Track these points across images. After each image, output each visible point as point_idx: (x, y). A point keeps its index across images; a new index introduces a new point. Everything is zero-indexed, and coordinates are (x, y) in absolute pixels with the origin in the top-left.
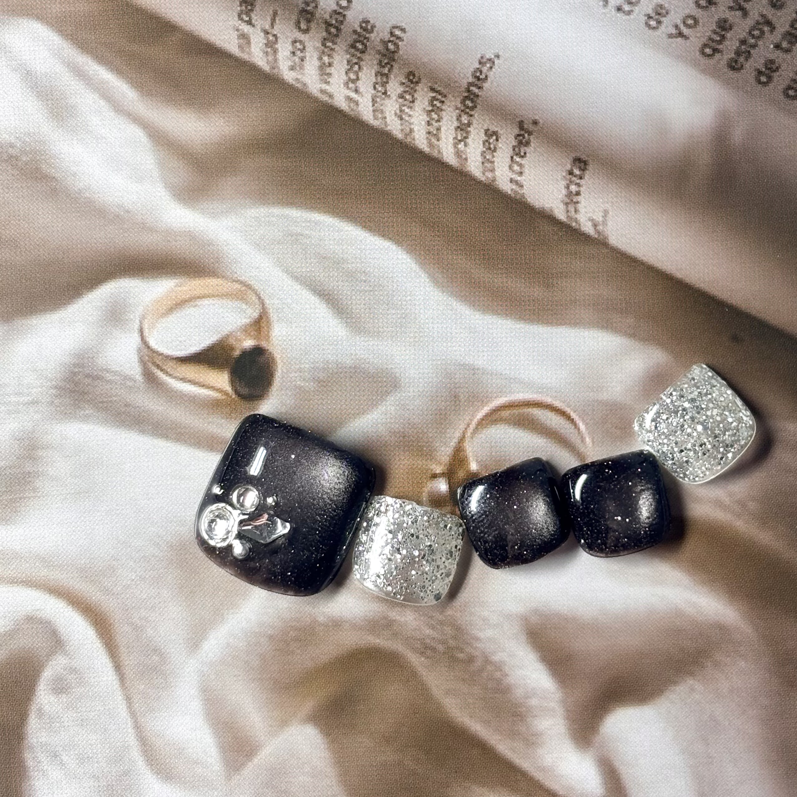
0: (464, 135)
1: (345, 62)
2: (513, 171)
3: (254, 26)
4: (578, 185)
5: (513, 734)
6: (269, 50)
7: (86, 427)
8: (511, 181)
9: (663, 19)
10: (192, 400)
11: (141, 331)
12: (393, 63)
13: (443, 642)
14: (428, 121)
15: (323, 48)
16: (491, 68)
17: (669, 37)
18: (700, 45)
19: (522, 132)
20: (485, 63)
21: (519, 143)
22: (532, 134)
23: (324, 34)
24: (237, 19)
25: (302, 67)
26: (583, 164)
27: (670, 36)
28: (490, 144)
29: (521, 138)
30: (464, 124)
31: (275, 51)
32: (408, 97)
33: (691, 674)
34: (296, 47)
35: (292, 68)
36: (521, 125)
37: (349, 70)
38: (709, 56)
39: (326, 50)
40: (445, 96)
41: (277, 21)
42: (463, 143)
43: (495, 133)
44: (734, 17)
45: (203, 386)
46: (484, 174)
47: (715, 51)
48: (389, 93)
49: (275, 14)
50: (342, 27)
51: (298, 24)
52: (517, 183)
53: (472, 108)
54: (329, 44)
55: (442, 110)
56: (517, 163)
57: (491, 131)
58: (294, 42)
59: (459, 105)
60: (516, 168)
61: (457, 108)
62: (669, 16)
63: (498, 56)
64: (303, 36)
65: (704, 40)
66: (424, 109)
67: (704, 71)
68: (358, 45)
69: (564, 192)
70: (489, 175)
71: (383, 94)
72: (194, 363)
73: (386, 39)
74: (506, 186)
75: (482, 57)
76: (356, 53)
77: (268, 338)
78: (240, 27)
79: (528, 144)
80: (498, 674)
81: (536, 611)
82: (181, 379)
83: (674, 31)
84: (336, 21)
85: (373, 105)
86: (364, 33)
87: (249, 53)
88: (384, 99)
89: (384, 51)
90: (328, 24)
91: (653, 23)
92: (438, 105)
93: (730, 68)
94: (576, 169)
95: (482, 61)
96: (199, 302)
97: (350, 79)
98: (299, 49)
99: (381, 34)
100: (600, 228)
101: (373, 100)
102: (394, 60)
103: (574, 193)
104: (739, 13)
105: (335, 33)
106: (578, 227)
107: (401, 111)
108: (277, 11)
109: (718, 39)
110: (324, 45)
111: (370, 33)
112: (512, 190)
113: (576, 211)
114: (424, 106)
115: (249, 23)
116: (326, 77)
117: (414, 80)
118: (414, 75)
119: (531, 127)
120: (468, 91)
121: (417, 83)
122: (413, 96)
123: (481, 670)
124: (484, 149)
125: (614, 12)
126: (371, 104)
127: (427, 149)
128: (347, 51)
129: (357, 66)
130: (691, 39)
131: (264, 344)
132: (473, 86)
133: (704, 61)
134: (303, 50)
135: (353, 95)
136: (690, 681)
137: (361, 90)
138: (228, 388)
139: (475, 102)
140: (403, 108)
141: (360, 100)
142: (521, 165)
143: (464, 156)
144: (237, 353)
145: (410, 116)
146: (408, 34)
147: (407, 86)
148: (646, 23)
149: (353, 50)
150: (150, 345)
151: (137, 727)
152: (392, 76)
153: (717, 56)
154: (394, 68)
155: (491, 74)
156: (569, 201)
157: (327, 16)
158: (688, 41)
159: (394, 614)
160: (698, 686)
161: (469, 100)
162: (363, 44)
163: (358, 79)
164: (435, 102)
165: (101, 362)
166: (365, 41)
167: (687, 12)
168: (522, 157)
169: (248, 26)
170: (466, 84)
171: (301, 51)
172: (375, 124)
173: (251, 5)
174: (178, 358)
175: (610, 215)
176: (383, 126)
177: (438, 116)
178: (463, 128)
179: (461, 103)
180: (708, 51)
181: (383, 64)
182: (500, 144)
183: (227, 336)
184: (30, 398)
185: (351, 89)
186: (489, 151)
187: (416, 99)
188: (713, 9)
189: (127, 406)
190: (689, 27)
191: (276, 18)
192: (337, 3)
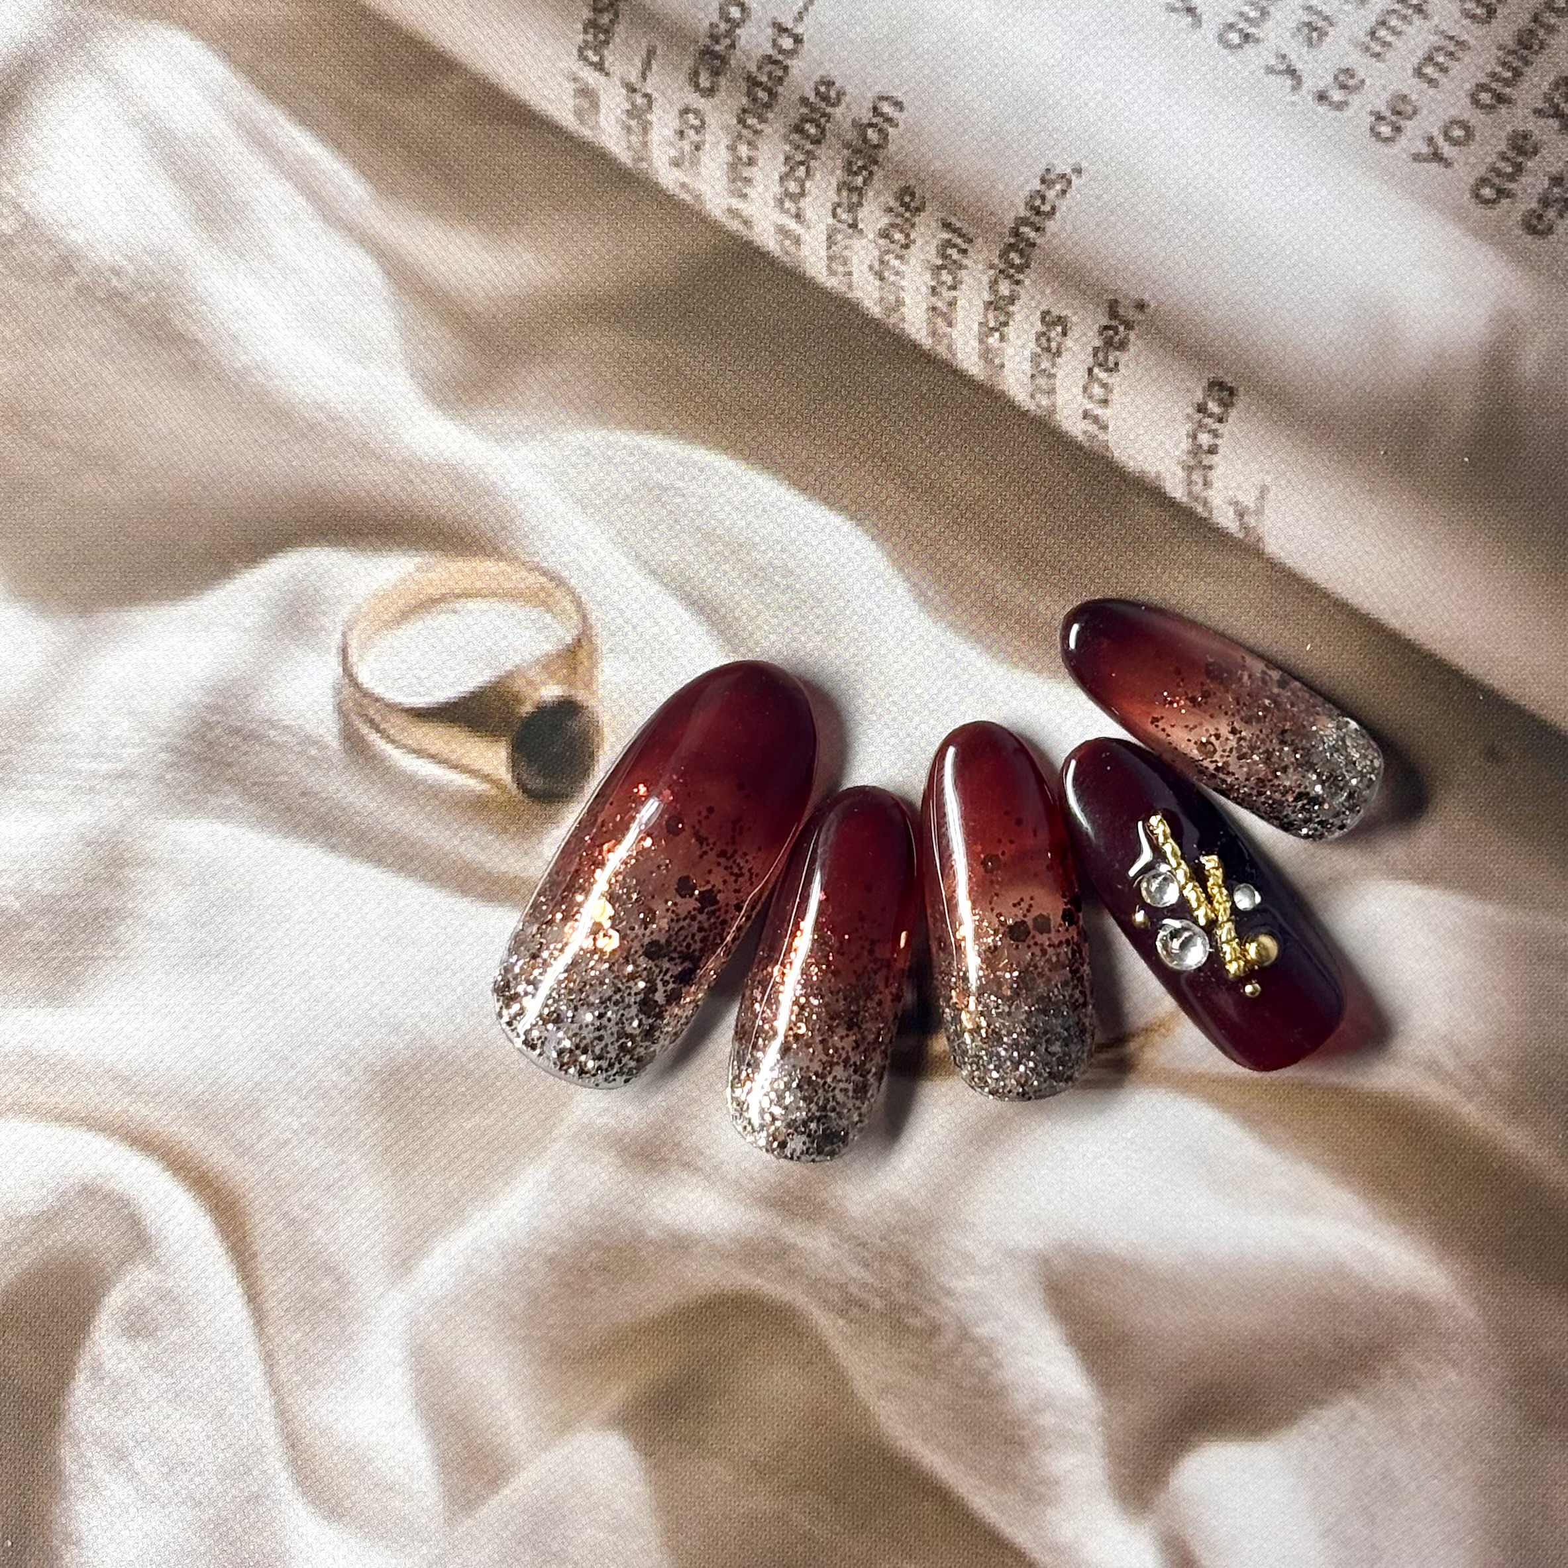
0: (1002, 319)
1: (782, 158)
2: (1090, 397)
3: (607, 74)
4: (1215, 434)
5: (1004, 1478)
6: (633, 123)
7: (223, 830)
9: (1402, 123)
10: (434, 793)
11: (344, 652)
12: (875, 169)
13: (884, 1294)
14: (933, 289)
15: (740, 126)
16: (1064, 192)
17: (1414, 159)
18: (1472, 181)
19: (1114, 323)
20: (1054, 182)
21: (1106, 343)
22: (1132, 328)
23: (744, 100)
24: (575, 58)
25: (695, 163)
26: (1226, 393)
27: (1417, 157)
28: (1049, 340)
29: (1111, 332)
30: (1003, 298)
31: (646, 128)
33: (1354, 1388)
34: (686, 123)
35: (676, 163)
36: (1113, 309)
37: (787, 175)
38: (1486, 202)
39: (745, 132)
40: (970, 241)
41: (654, 67)
42: (997, 335)
43: (1060, 320)
44: (1544, 130)
45: (456, 767)
46: (1032, 396)
47: (1501, 193)
48: (860, 226)
49: (651, 53)
50: (780, 89)
51: (694, 76)
52: (1096, 420)
53: (1020, 269)
54: (751, 121)
55: (961, 267)
56: (1098, 380)
57: (1053, 315)
58: (686, 111)
59: (996, 261)
60: (1097, 390)
61: (992, 267)
62: (1418, 116)
63: (1078, 171)
64: (702, 100)
65: (1482, 171)
66: (928, 262)
67: (1476, 232)
68: (807, 126)
69: (1186, 445)
70: (1045, 402)
71: (850, 226)
72: (442, 722)
73: (865, 121)
74: (1073, 425)
75: (1048, 170)
76: (803, 142)
77: (588, 686)
78: (581, 74)
79: (1122, 346)
80: (983, 1363)
81: (1064, 1248)
82: (414, 751)
83: (1425, 149)
84: (770, 78)
85: (829, 248)
86: (823, 105)
87: (596, 127)
88: (850, 237)
89: (858, 143)
90: (753, 82)
91: (1385, 130)
92: (955, 255)
93: (1528, 228)
94: (1214, 400)
95: (1047, 177)
97: (787, 194)
98: (692, 127)
99: (855, 108)
100: (1251, 521)
101: (829, 237)
102: (876, 162)
103: (1205, 448)
104: (1555, 123)
105: (766, 100)
106: (1205, 515)
107: (882, 262)
108: (655, 47)
109: (1509, 170)
110: (742, 121)
111: (833, 105)
112: (1085, 433)
113: (1206, 483)
114: (928, 257)
115: (600, 67)
116: (740, 184)
118: (913, 195)
119: (1132, 315)
120: (1016, 233)
121: (918, 210)
122: (907, 236)
123: (952, 1352)
124: (1039, 350)
125: (1311, 102)
126: (824, 245)
127: (926, 342)
128: (786, 139)
129: (802, 168)
130: (1456, 166)
131: (581, 696)
132: (1026, 225)
133: (1478, 212)
134: (700, 128)
135: (792, 225)
136: (1350, 1402)
137: (809, 214)
138: (504, 774)
139: (1028, 256)
140: (887, 258)
141: (806, 237)
142: (1104, 386)
143: (997, 361)
144: (527, 709)
145: (897, 273)
146: (905, 115)
147: (897, 216)
148: (1372, 129)
149: (796, 137)
150: (360, 680)
151: (282, 1411)
152: (871, 194)
153: (1505, 202)
154: (875, 178)
155: (1063, 206)
156: (1192, 463)
157: (752, 67)
158: (1449, 171)
159: (792, 1233)
160: (1364, 1413)
161: (1016, 251)
162: (818, 126)
163: (803, 194)
164: (949, 251)
165: (261, 706)
166: (823, 120)
167: (1453, 112)
168: (1111, 370)
169: (597, 73)
170: (1012, 221)
171: (698, 130)
172: (828, 284)
173: (606, 32)
174: (412, 709)
175: (1271, 496)
176: (844, 289)
177: (954, 278)
178: (999, 306)
179: (1001, 256)
180: (1487, 192)
181: (855, 168)
182: (1069, 342)
183: (510, 675)
184: (120, 766)
185: (787, 211)
186: (1046, 354)
187: (914, 242)
188: (1503, 110)
189: (303, 794)
190: (1455, 142)
191: (653, 62)
192: (774, 41)
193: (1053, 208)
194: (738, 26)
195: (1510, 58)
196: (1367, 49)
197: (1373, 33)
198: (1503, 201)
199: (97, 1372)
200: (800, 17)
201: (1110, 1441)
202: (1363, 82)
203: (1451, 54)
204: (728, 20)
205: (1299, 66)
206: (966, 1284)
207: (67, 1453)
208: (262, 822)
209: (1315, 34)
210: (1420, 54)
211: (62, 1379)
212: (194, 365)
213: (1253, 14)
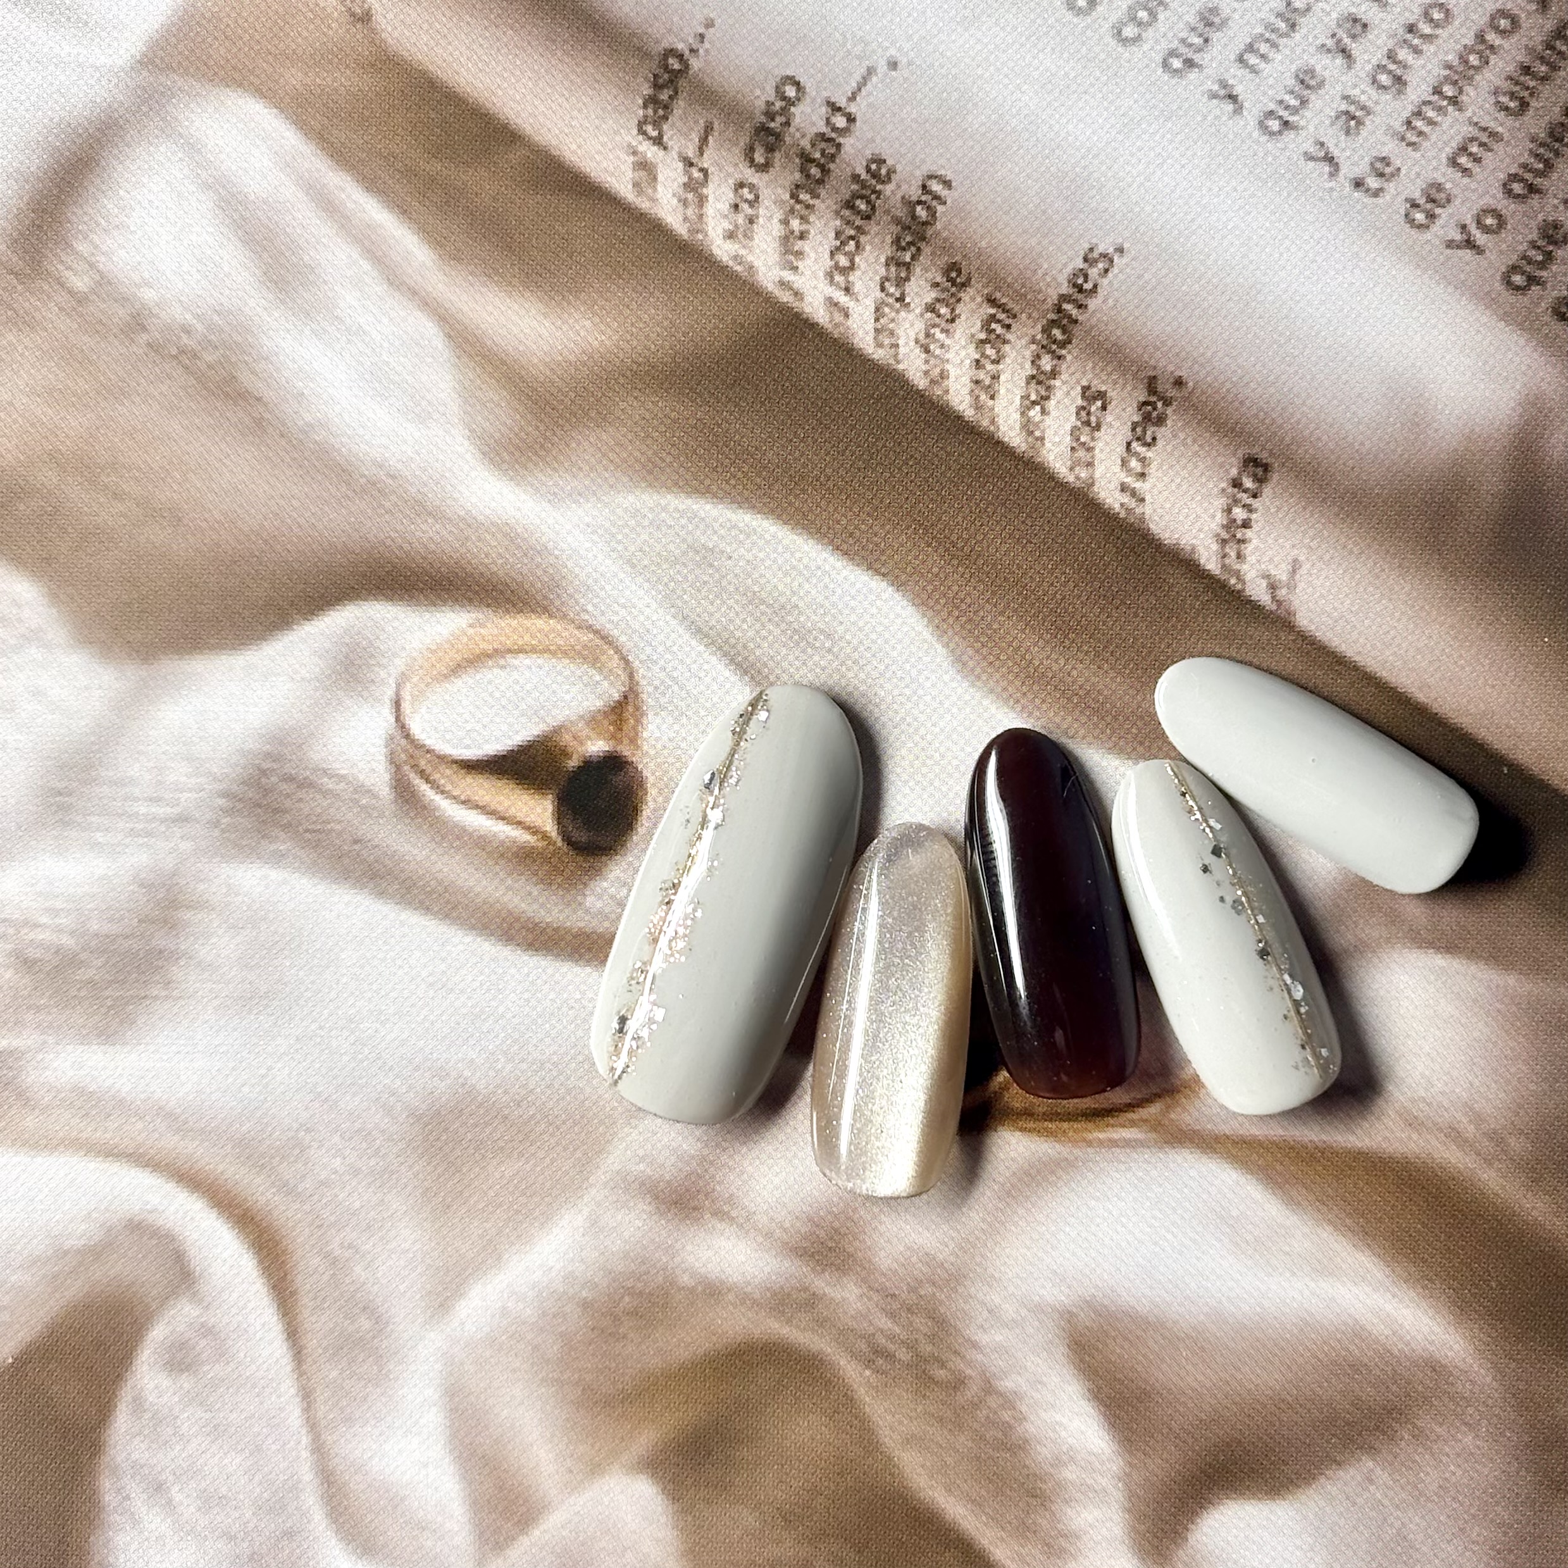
0: (1043, 393)
1: (833, 235)
2: (1128, 471)
3: (665, 148)
4: (1248, 508)
5: (1024, 1530)
6: (690, 196)
7: (275, 875)
8: (1124, 488)
9: (1438, 211)
10: (481, 844)
11: (397, 704)
12: (923, 245)
13: (911, 1346)
14: (977, 361)
15: (792, 201)
16: (1106, 271)
17: (1448, 246)
18: (1504, 268)
19: (1153, 399)
20: (1096, 261)
21: (1144, 418)
22: (1171, 404)
23: (797, 175)
24: (635, 132)
25: (748, 236)
26: (1261, 469)
27: (1450, 244)
28: (1089, 414)
29: (1150, 408)
30: (1042, 372)
31: (702, 200)
32: (943, 310)
33: (1372, 1450)
34: (741, 197)
35: (730, 235)
36: (1152, 385)
37: (838, 249)
38: (1518, 288)
39: (798, 207)
40: (1015, 316)
41: (711, 142)
42: (1038, 408)
43: (1101, 395)
45: (503, 818)
46: (1071, 469)
47: (1532, 280)
48: (907, 300)
49: (708, 129)
50: (832, 166)
51: (749, 152)
52: (1134, 493)
53: (1063, 345)
54: (804, 196)
55: (1005, 342)
56: (1136, 454)
57: (1093, 389)
58: (741, 185)
59: (1039, 337)
60: (1134, 463)
61: (1033, 341)
62: (1452, 205)
63: (1120, 250)
64: (757, 175)
65: (1514, 258)
66: (973, 336)
67: (1506, 317)
68: (858, 202)
69: (1220, 518)
70: (1083, 475)
71: (897, 300)
72: (492, 774)
73: (914, 198)
74: (1110, 496)
75: (1091, 250)
76: (854, 217)
77: (633, 741)
78: (641, 149)
79: (1161, 421)
80: (1006, 1416)
81: (1089, 1304)
82: (463, 802)
83: (1458, 237)
84: (823, 155)
85: (877, 320)
86: (874, 182)
87: (653, 200)
88: (898, 312)
89: (908, 221)
90: (806, 159)
91: (1420, 217)
92: (999, 330)
93: (1558, 315)
94: (1248, 477)
95: (1090, 256)
96: (510, 659)
97: (837, 267)
98: (746, 201)
99: (904, 187)
100: (1282, 593)
101: (877, 309)
102: (923, 239)
103: (1239, 522)
105: (818, 176)
106: (1239, 587)
107: (928, 335)
108: (711, 123)
109: (1540, 258)
110: (794, 196)
111: (883, 182)
112: (1122, 505)
113: (1239, 556)
114: (973, 331)
115: (658, 141)
116: (791, 257)
117: (958, 280)
118: (959, 272)
119: (1172, 393)
120: (1059, 310)
121: (963, 285)
122: (953, 310)
123: (975, 1406)
124: (1079, 423)
125: (1348, 188)
126: (872, 318)
127: (969, 413)
128: (837, 213)
129: (852, 243)
130: (1488, 253)
131: (626, 751)
132: (1069, 302)
133: (1508, 297)
134: (754, 202)
135: (841, 297)
137: (858, 287)
138: (549, 826)
139: (1070, 332)
140: (932, 331)
141: (853, 308)
142: (1143, 460)
143: (1037, 434)
144: (573, 763)
145: (942, 346)
146: (955, 192)
147: (944, 290)
148: (1407, 216)
149: (847, 213)
150: (411, 732)
151: (319, 1449)
152: (918, 270)
153: (1535, 291)
154: (923, 254)
155: (1105, 283)
156: (1226, 536)
157: (805, 143)
158: (1482, 257)
159: (822, 1284)
160: (1382, 1476)
161: (1058, 328)
162: (868, 202)
163: (852, 267)
165: (317, 754)
166: (873, 197)
167: (1488, 201)
168: (1149, 445)
169: (656, 148)
170: (1055, 297)
171: (751, 204)
172: (876, 356)
173: (666, 107)
174: (462, 761)
175: (1303, 571)
176: (892, 361)
177: (998, 352)
178: (1041, 380)
179: (1044, 331)
180: (1518, 279)
181: (903, 244)
182: (1109, 418)
183: (557, 730)
184: (176, 810)
185: (838, 285)
186: (1087, 429)
187: (959, 316)
188: (1535, 201)
189: (356, 842)
190: (1486, 230)
191: (710, 138)
192: (828, 119)
193: (1095, 286)
194: (793, 104)
195: (1542, 150)
196: (1403, 139)
197: (1409, 123)
198: (1533, 288)
199: (138, 1403)
200: (853, 98)
201: (1131, 1495)
202: (1399, 169)
203: (1482, 145)
204: (784, 98)
205: (1336, 153)
206: (991, 1338)
207: (106, 1485)
208: (313, 869)
209: (1353, 123)
210: (1454, 145)
211: (104, 1411)
212: (259, 422)
213: (1294, 102)
